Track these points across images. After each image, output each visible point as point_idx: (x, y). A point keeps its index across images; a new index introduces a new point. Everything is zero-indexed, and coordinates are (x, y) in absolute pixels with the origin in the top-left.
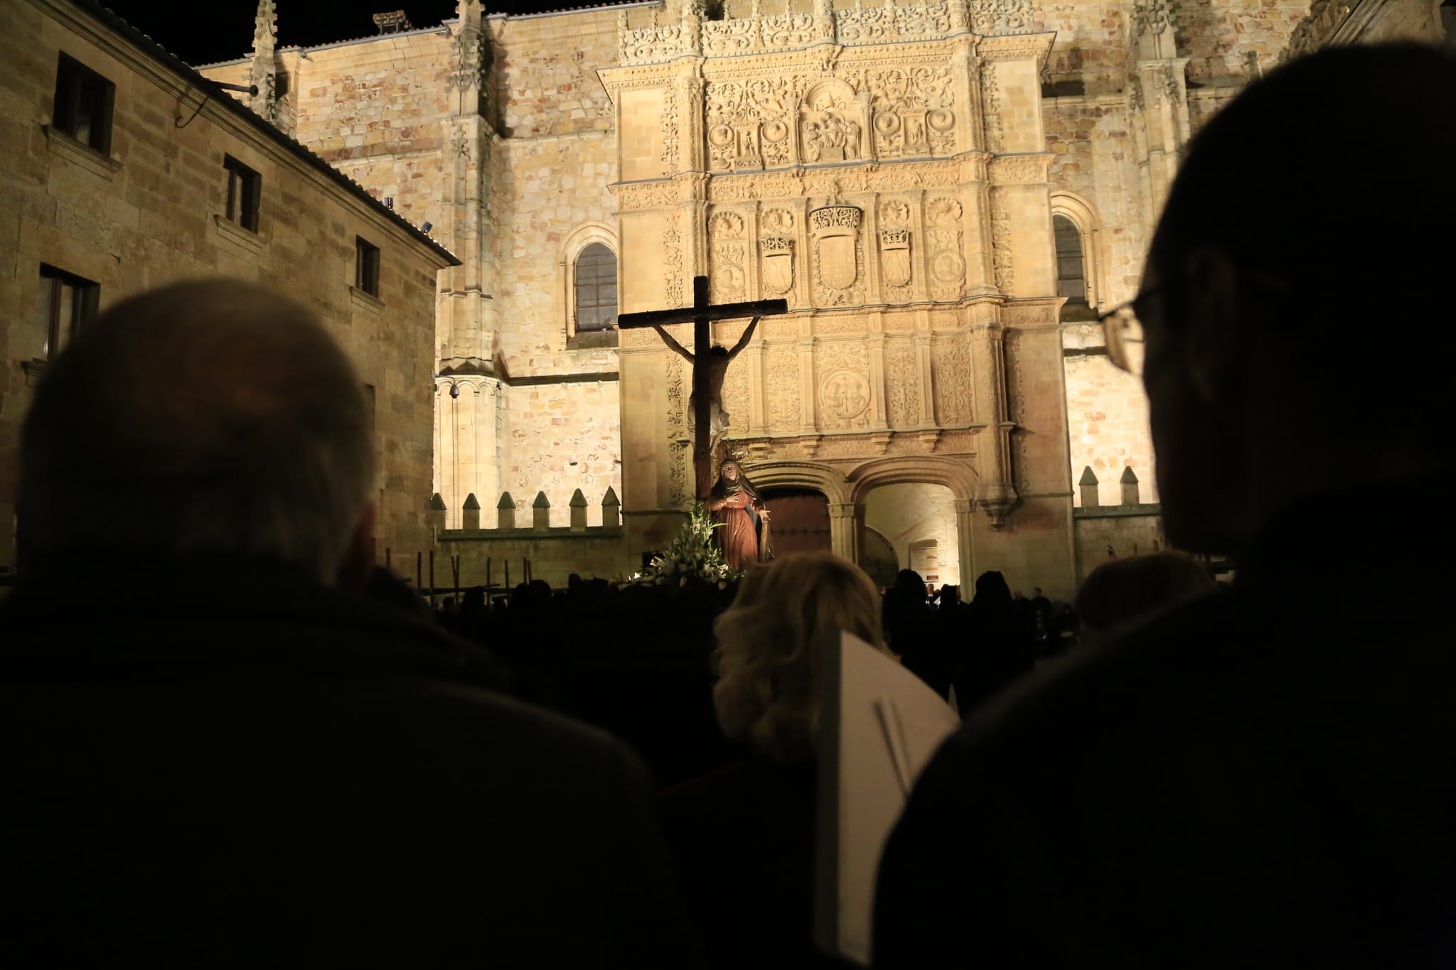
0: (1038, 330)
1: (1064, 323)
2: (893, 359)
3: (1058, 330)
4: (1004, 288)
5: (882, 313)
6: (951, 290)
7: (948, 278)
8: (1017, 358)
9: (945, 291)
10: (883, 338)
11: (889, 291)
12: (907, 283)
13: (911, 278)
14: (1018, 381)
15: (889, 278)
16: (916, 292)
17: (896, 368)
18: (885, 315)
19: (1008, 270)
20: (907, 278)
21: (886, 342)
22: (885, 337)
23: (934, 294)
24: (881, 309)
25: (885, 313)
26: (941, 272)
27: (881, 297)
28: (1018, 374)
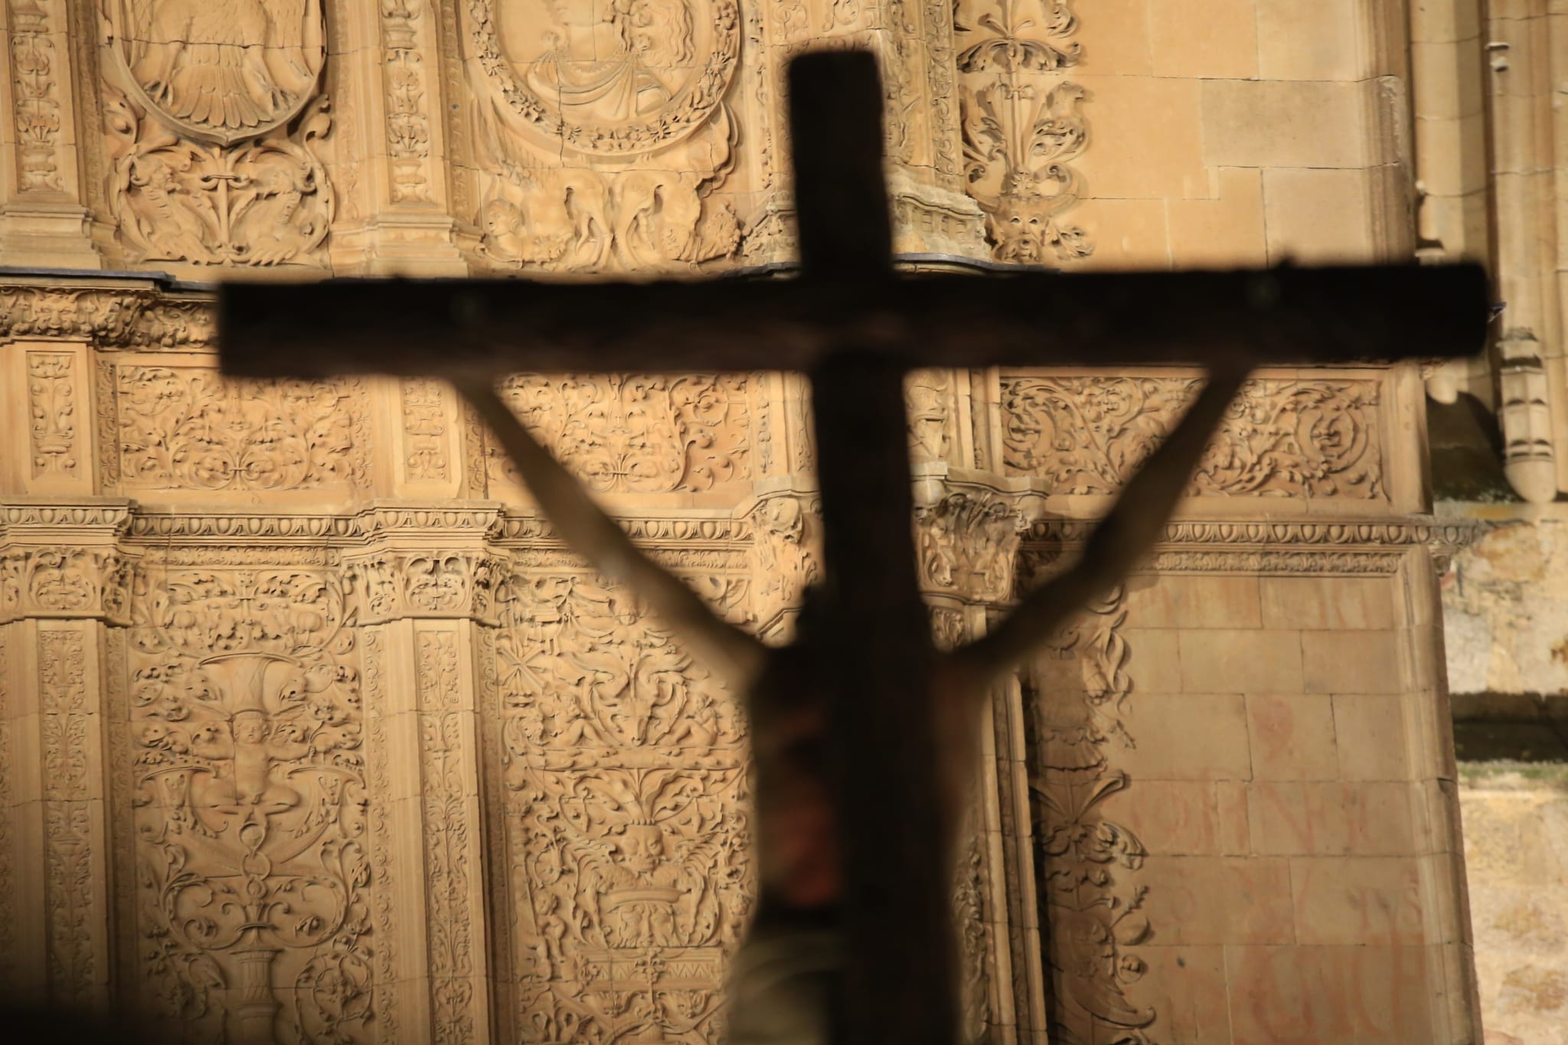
0: (1267, 546)
1: (1453, 510)
2: (179, 714)
3: (1412, 559)
4: (1023, 213)
5: (100, 339)
6: (634, 201)
7: (607, 110)
8: (1114, 756)
9: (589, 205)
10: (105, 543)
11: (152, 170)
12: (294, 126)
13: (325, 79)
14: (1125, 931)
15: (154, 66)
16: (370, 198)
17: (205, 791)
18: (125, 360)
19: (1051, 79)
20: (304, 84)
21: (125, 574)
22: (127, 533)
23: (500, 226)
24: (102, 312)
25: (124, 343)
26: (557, 59)
27: (92, 219)
28: (1123, 879)
